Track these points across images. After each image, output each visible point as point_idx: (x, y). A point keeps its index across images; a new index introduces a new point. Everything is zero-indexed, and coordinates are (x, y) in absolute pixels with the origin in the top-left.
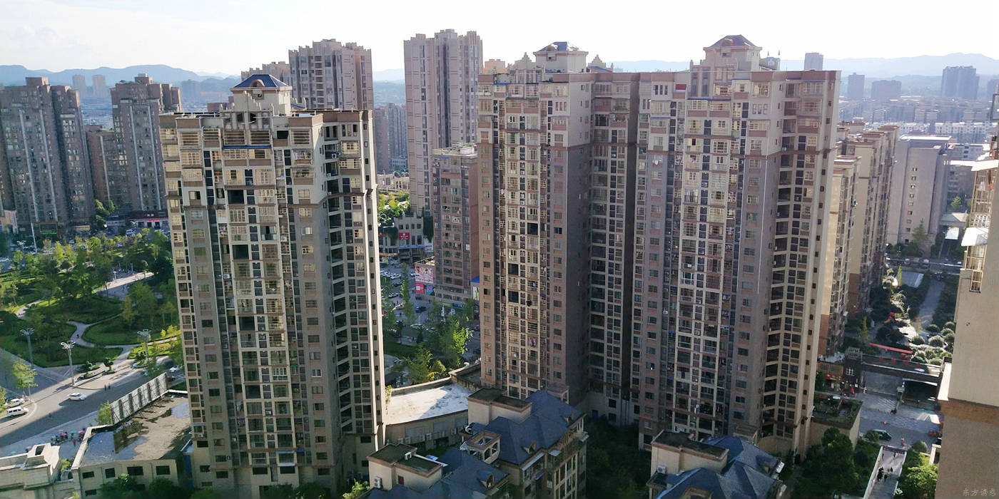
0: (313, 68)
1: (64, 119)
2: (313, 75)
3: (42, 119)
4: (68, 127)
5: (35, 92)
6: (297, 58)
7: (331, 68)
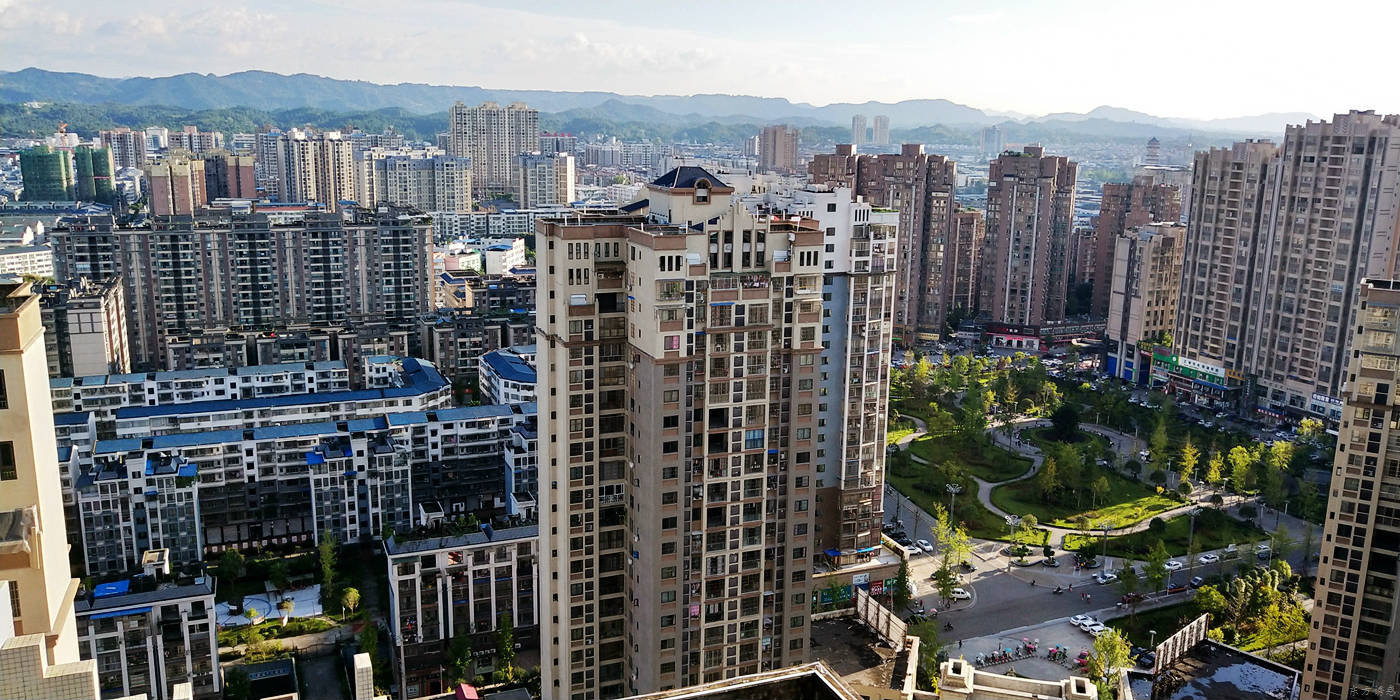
0: (1327, 154)
1: (936, 198)
2: (1326, 165)
3: (914, 196)
4: (939, 206)
5: (912, 164)
6: (1301, 137)
7: (1363, 157)
